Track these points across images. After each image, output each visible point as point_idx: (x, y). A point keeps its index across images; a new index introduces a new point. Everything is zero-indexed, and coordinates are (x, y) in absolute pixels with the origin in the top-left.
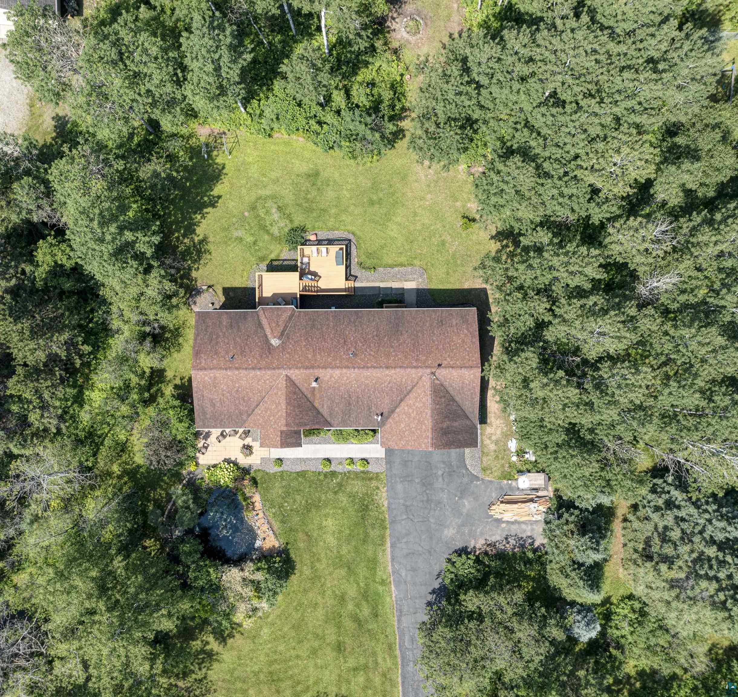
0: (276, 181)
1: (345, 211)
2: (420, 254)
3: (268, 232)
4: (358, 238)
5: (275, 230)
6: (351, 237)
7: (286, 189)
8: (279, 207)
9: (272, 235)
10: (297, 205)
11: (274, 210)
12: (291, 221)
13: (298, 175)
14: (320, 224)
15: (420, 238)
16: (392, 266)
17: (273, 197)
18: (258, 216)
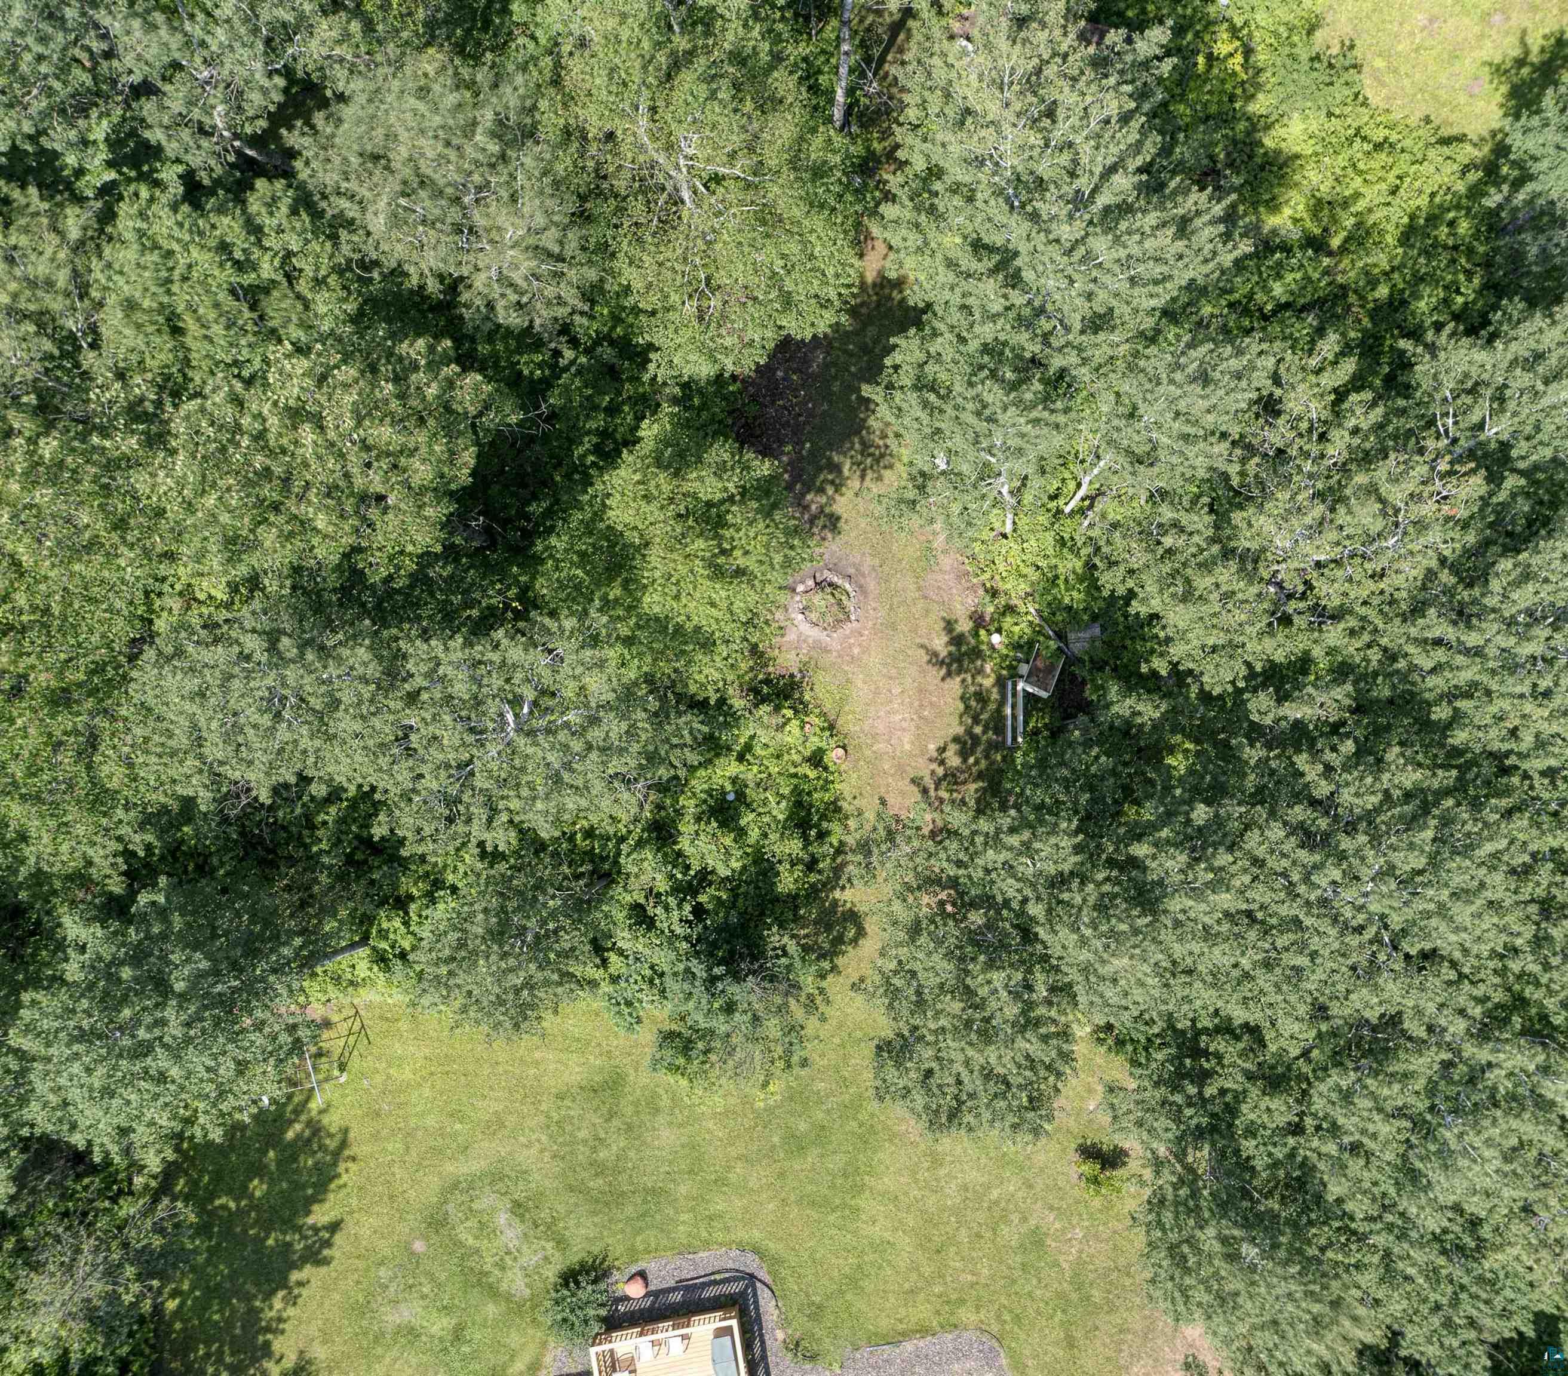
0: (495, 1125)
1: (721, 1182)
2: (972, 1285)
3: (493, 1292)
4: (774, 1262)
5: (516, 1283)
6: (752, 1264)
7: (528, 1146)
8: (517, 1204)
9: (508, 1298)
10: (571, 1189)
11: (502, 1218)
12: (561, 1243)
13: (560, 1097)
14: (651, 1236)
15: (963, 1235)
16: (894, 1339)
17: (496, 1177)
18: (459, 1244)
